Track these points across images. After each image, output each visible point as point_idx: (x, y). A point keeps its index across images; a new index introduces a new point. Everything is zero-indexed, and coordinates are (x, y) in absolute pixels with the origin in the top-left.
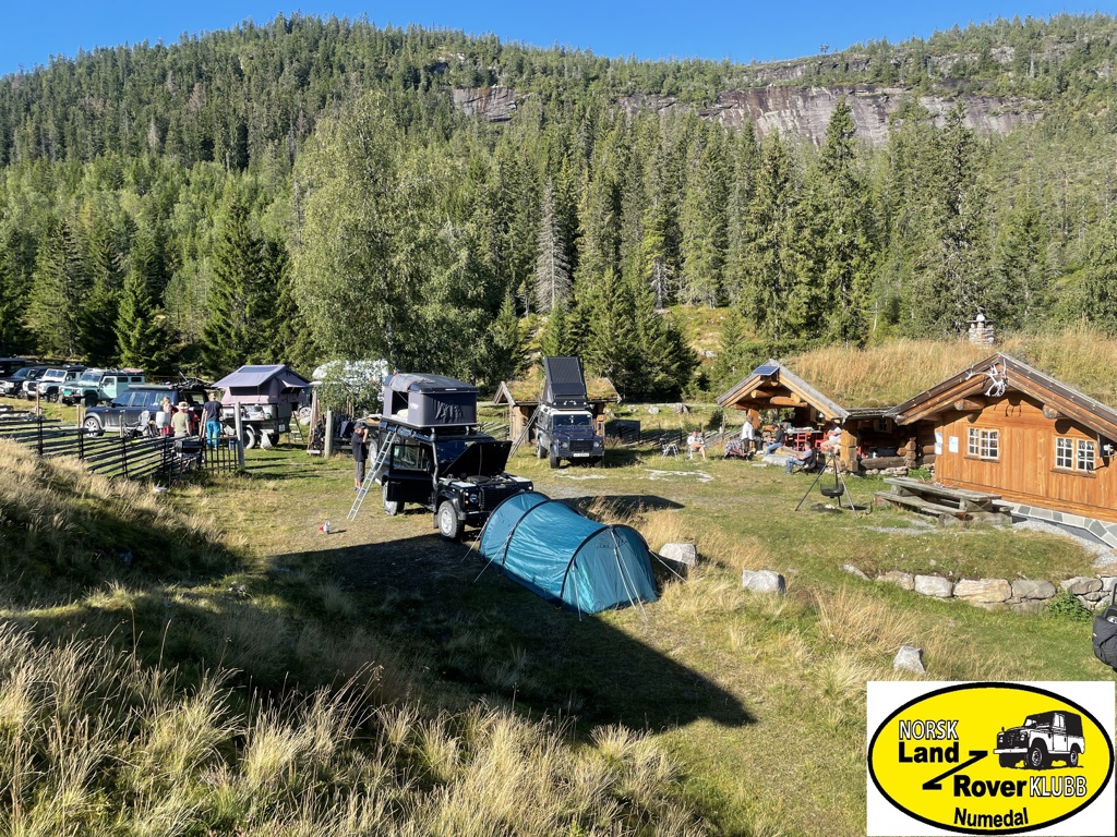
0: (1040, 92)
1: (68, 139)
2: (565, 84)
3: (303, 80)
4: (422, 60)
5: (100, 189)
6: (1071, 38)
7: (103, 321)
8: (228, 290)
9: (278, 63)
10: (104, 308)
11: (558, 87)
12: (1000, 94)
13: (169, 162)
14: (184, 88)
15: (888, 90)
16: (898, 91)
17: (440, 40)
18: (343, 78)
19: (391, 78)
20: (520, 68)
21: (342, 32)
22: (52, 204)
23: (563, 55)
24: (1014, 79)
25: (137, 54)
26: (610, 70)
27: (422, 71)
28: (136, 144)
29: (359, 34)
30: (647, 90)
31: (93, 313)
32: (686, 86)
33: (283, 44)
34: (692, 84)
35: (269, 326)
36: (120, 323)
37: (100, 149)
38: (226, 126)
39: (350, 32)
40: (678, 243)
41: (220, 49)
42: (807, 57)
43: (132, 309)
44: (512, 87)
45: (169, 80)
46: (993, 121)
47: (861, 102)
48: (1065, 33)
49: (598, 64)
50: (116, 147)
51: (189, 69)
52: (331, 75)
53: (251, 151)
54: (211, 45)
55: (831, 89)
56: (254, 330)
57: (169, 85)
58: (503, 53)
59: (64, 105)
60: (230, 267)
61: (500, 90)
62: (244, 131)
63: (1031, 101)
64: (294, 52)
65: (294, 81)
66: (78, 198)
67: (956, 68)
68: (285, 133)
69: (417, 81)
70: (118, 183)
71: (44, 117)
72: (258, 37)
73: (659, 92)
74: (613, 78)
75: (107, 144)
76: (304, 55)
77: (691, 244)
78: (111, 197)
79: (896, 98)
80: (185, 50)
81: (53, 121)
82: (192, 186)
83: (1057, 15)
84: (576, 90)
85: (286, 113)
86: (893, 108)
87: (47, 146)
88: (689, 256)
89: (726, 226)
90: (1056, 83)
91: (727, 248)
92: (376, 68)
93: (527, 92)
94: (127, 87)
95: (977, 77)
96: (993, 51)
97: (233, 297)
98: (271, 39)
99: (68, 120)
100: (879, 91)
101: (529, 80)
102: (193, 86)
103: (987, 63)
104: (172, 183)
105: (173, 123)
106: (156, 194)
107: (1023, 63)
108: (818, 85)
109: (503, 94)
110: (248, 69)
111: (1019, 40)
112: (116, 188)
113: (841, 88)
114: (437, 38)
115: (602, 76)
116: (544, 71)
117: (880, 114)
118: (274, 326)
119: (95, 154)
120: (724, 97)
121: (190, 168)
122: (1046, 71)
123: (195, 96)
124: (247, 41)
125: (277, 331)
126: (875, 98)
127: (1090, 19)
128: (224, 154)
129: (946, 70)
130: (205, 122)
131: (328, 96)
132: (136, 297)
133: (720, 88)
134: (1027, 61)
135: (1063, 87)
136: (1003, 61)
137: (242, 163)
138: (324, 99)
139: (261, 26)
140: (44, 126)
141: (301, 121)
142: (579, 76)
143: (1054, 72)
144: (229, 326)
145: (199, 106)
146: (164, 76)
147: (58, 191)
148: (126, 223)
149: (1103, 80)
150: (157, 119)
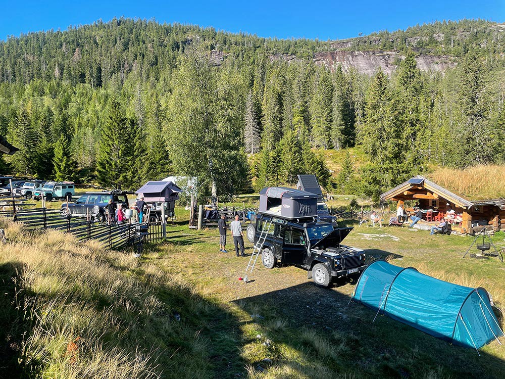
0: (456, 54)
1: (17, 73)
2: (245, 49)
3: (126, 47)
4: (180, 38)
5: (33, 96)
6: (469, 30)
7: (47, 158)
8: (110, 143)
9: (114, 39)
10: (47, 152)
11: (242, 51)
12: (438, 54)
13: (65, 83)
14: (71, 50)
15: (389, 53)
16: (394, 53)
17: (188, 29)
18: (144, 46)
19: (166, 46)
20: (225, 43)
21: (143, 25)
22: (11, 103)
23: (244, 36)
24: (444, 48)
25: (48, 35)
26: (265, 43)
27: (180, 43)
28: (49, 76)
29: (151, 27)
30: (282, 52)
31: (41, 154)
32: (300, 51)
33: (116, 31)
34: (302, 50)
35: (130, 160)
36: (56, 159)
37: (32, 78)
38: (91, 67)
39: (147, 25)
40: (309, 120)
41: (87, 33)
42: (353, 38)
43: (61, 152)
44: (222, 50)
45: (64, 47)
46: (436, 66)
47: (377, 58)
48: (466, 27)
49: (260, 41)
50: (40, 77)
51: (73, 42)
52: (139, 45)
53: (103, 79)
54: (83, 31)
55: (364, 52)
56: (123, 162)
57: (64, 49)
58: (217, 36)
59: (15, 58)
60: (112, 132)
61: (216, 52)
62: (99, 70)
63: (452, 57)
64: (122, 34)
65: (122, 47)
66: (23, 100)
67: (419, 43)
68: (119, 71)
69: (178, 48)
70: (42, 93)
71: (5, 64)
72: (105, 27)
73: (288, 53)
74: (267, 47)
75: (35, 76)
76: (126, 36)
77: (315, 120)
78: (39, 100)
79: (393, 56)
80: (71, 33)
81: (10, 65)
82: (77, 95)
83: (462, 20)
84: (250, 52)
85: (119, 62)
86: (392, 61)
87: (7, 77)
88: (315, 126)
89: (332, 112)
90: (463, 49)
91: (332, 122)
92: (159, 42)
93: (228, 53)
94: (44, 50)
95: (428, 47)
96: (435, 35)
97: (113, 146)
98: (111, 28)
99: (16, 65)
100: (385, 53)
101: (229, 47)
102: (75, 50)
103: (432, 41)
104: (68, 93)
105: (66, 66)
106: (60, 99)
107: (448, 41)
108: (358, 50)
109: (217, 54)
110: (100, 42)
111: (446, 30)
112: (41, 96)
113: (368, 52)
114: (187, 29)
115: (262, 46)
116: (236, 44)
117: (386, 63)
118: (133, 160)
119: (30, 80)
120: (317, 55)
121: (75, 86)
122: (459, 44)
123: (76, 54)
124: (100, 29)
125: (134, 163)
126: (384, 56)
127: (476, 21)
128: (90, 80)
129: (414, 44)
130: (81, 65)
131: (138, 54)
132: (64, 146)
133: (314, 52)
134: (450, 40)
135: (466, 51)
136: (439, 40)
137: (99, 84)
138: (136, 56)
139: (106, 23)
140: (5, 67)
141: (126, 65)
142: (251, 46)
143: (462, 45)
144: (111, 160)
145: (78, 58)
146: (61, 45)
147: (14, 97)
148: (48, 112)
149: (484, 48)
150: (59, 64)
